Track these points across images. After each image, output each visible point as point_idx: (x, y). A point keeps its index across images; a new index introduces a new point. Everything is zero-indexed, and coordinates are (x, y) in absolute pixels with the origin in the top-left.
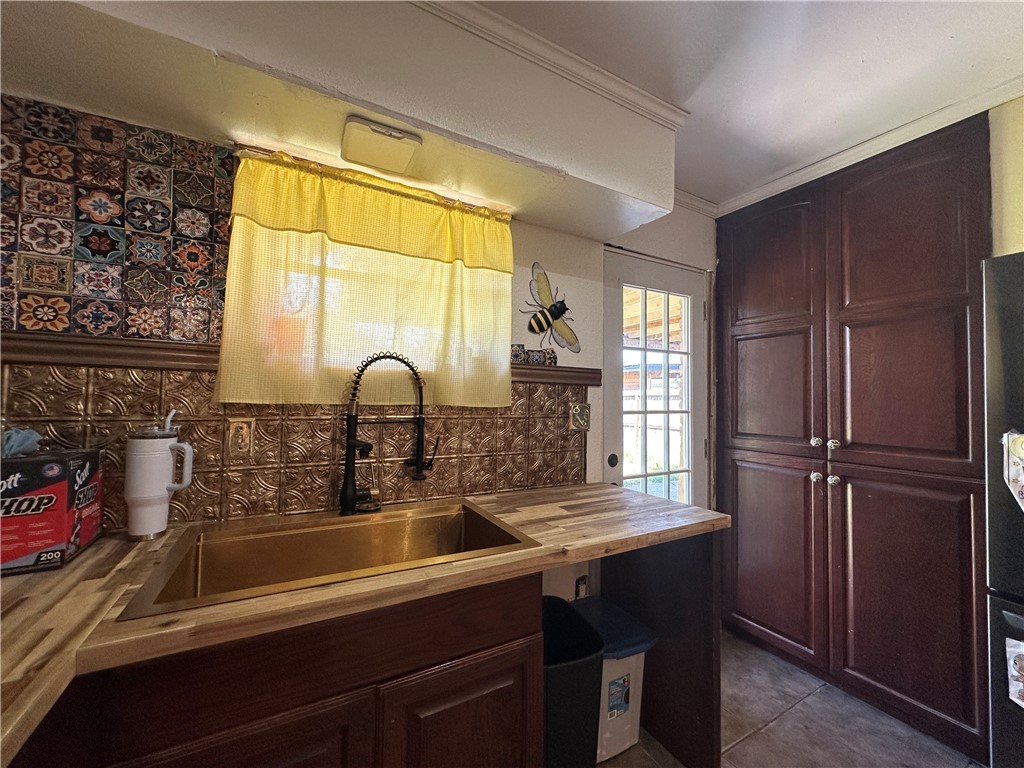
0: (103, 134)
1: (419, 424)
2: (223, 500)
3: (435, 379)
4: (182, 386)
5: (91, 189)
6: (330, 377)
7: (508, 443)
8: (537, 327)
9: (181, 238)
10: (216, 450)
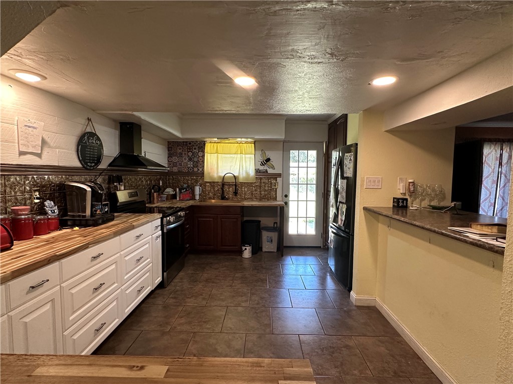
0: (190, 144)
1: (236, 185)
2: (206, 196)
3: (238, 177)
4: (200, 179)
5: (189, 152)
6: (220, 177)
7: (256, 191)
9: (199, 157)
10: (205, 188)
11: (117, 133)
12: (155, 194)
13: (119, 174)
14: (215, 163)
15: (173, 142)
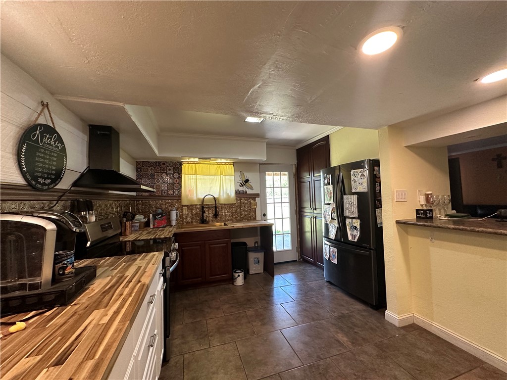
0: (164, 164)
1: (216, 207)
2: (183, 221)
3: (218, 198)
4: (176, 202)
5: (163, 173)
6: (199, 199)
7: (236, 211)
8: (242, 185)
9: (175, 178)
10: (182, 212)
11: (85, 138)
12: (128, 223)
13: (88, 198)
14: (193, 185)
15: (143, 162)
